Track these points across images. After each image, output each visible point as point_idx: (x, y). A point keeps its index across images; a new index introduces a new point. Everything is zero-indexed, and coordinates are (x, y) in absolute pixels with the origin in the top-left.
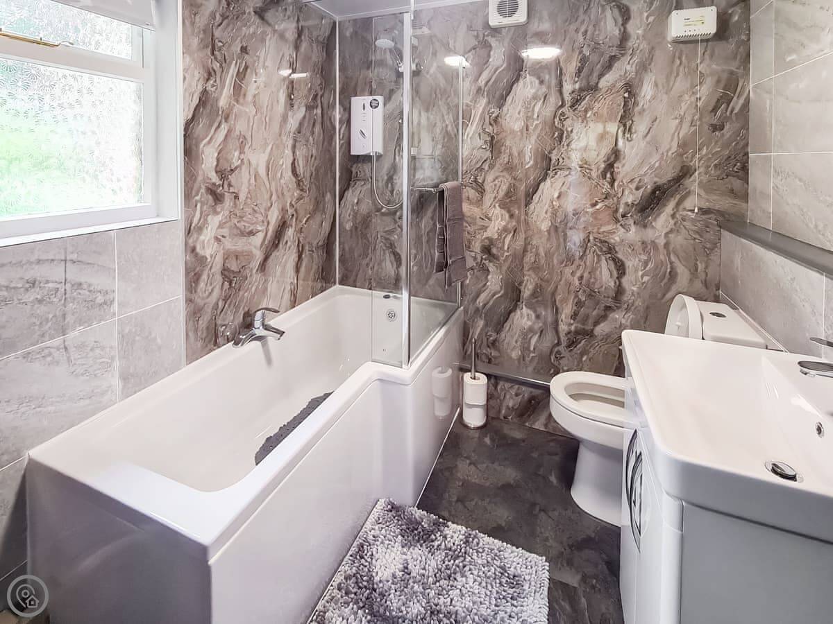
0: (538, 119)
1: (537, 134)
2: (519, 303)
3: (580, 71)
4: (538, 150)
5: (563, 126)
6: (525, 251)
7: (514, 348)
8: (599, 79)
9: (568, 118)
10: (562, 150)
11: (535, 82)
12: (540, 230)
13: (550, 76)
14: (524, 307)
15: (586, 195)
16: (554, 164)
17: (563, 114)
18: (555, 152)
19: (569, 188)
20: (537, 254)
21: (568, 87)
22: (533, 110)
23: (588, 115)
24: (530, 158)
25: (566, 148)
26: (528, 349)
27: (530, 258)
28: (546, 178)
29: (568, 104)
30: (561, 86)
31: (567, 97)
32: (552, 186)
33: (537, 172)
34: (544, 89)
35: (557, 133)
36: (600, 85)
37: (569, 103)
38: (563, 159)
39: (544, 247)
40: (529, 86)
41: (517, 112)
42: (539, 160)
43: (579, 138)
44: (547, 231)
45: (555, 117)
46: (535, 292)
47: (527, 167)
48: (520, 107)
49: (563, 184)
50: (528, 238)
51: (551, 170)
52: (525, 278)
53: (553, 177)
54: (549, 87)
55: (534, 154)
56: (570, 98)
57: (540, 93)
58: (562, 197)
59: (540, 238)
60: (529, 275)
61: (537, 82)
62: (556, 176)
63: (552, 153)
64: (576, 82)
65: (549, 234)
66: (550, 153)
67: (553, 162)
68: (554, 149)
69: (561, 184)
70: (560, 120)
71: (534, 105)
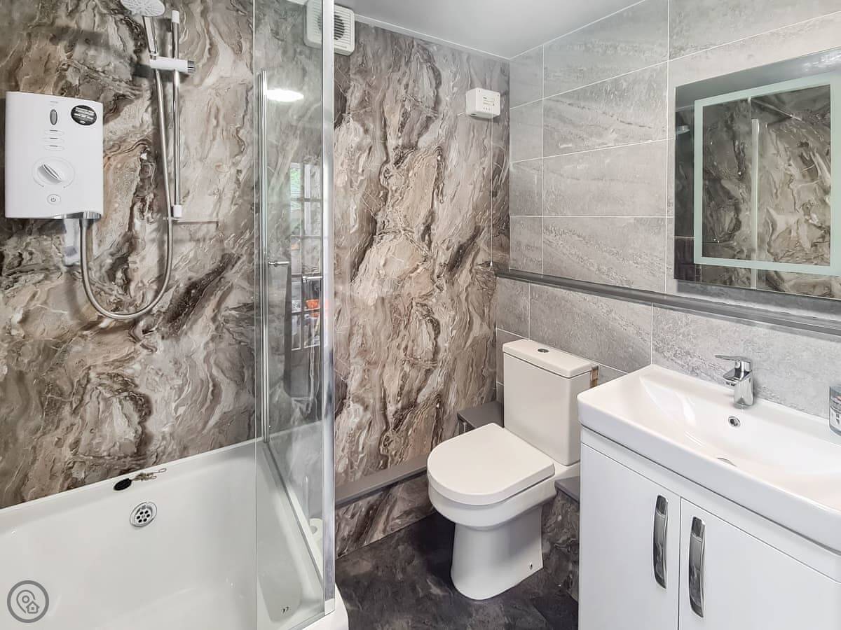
0: (362, 175)
1: (362, 192)
2: (345, 401)
3: (402, 126)
4: (363, 211)
5: (388, 184)
6: (351, 335)
7: (341, 458)
8: (418, 138)
9: (392, 176)
10: (388, 211)
11: (359, 129)
12: (367, 305)
13: (375, 125)
14: (351, 402)
15: (408, 260)
16: (380, 228)
17: (387, 171)
18: (380, 214)
19: (394, 254)
20: (364, 335)
21: (392, 142)
22: (358, 163)
23: (410, 175)
24: (355, 221)
25: (390, 209)
26: (356, 452)
27: (357, 341)
28: (372, 244)
29: (392, 161)
30: (386, 139)
31: (392, 154)
32: (378, 253)
33: (362, 237)
34: (368, 140)
35: (382, 193)
36: (420, 145)
37: (394, 160)
38: (389, 221)
39: (371, 324)
40: (353, 134)
41: (340, 163)
42: (365, 224)
43: (403, 198)
44: (374, 305)
45: (380, 173)
46: (362, 381)
47: (351, 232)
48: (342, 157)
49: (389, 249)
50: (353, 318)
51: (377, 234)
52: (352, 368)
53: (379, 242)
54: (374, 138)
55: (360, 216)
56: (395, 154)
57: (364, 143)
58: (388, 263)
59: (367, 315)
60: (356, 363)
61: (362, 130)
62: (382, 241)
63: (377, 215)
64: (399, 138)
65: (376, 308)
66: (375, 214)
67: (378, 225)
68: (380, 210)
69: (387, 249)
70: (385, 177)
71: (359, 157)
